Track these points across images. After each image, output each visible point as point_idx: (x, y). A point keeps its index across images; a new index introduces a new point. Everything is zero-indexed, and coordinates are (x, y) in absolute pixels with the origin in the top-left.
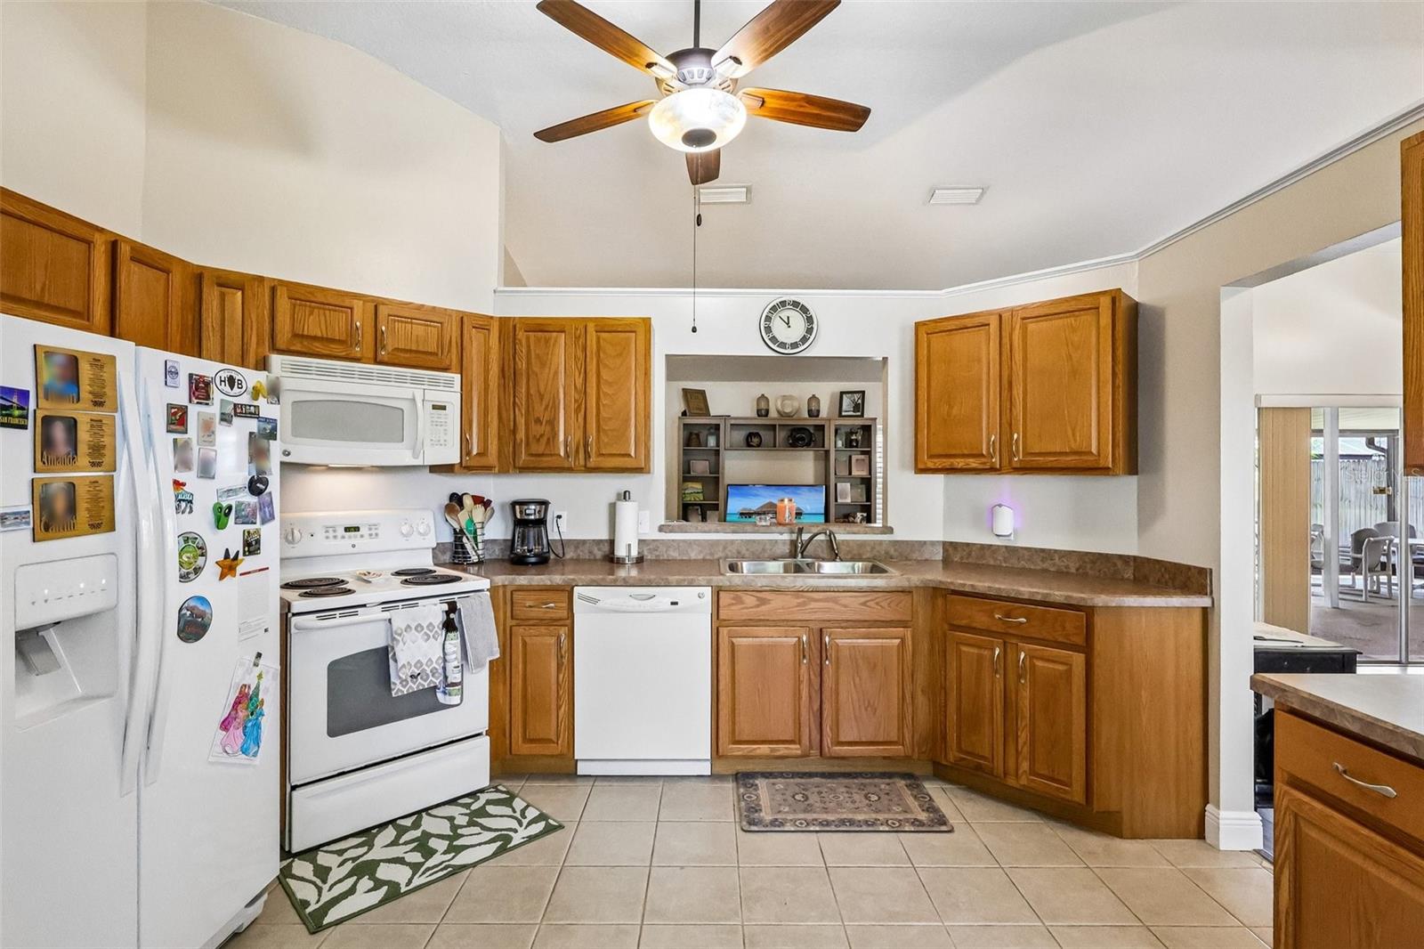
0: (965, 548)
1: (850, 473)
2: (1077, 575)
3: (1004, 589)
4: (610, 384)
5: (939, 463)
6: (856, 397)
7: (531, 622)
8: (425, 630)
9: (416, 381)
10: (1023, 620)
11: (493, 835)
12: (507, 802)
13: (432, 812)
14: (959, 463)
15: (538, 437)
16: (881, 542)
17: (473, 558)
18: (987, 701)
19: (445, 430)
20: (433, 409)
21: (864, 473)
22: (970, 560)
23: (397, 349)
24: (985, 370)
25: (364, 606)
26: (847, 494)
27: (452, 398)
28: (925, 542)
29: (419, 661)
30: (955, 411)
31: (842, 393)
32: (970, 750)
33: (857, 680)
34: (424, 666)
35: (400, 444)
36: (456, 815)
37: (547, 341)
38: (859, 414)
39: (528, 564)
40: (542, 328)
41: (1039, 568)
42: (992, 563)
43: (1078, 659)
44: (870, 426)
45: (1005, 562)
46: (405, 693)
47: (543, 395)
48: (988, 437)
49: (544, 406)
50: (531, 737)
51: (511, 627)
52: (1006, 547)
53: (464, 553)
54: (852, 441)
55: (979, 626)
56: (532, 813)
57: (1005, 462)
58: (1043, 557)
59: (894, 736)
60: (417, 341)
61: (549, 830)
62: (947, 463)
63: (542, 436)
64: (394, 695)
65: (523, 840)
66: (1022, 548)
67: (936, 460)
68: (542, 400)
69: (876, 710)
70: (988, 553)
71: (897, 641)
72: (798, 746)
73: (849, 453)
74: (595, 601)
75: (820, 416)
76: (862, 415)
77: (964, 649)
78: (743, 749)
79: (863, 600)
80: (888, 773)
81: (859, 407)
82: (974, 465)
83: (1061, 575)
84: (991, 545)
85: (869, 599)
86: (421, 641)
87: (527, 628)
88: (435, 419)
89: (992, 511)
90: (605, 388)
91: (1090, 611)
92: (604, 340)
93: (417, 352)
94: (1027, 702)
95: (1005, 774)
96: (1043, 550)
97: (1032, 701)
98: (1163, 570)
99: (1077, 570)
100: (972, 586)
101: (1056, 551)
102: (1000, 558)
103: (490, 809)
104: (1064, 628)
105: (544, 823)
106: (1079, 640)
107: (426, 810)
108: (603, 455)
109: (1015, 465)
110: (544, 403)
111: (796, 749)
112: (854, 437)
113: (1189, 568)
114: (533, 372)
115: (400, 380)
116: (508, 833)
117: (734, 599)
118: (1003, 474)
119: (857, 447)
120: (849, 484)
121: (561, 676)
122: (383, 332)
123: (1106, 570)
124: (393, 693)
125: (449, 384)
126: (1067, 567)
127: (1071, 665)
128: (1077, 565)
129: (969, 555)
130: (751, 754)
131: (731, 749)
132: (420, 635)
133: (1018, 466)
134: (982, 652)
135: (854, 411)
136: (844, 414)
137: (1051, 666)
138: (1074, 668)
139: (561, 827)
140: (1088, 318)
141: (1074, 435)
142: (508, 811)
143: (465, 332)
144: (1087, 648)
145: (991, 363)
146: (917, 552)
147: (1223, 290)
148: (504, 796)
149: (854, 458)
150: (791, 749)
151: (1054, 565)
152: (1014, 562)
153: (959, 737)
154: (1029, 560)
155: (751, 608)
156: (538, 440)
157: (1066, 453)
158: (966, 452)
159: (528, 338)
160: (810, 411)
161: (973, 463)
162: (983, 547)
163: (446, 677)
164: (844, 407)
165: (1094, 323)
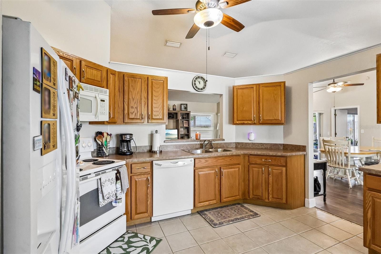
0: (241, 144)
1: (183, 126)
2: (270, 149)
3: (265, 153)
4: (156, 96)
5: (240, 122)
6: (185, 105)
7: (138, 174)
8: (111, 181)
9: (96, 90)
10: (270, 160)
11: (141, 248)
12: (136, 236)
13: (112, 246)
14: (246, 122)
15: (132, 112)
16: (222, 143)
17: (107, 154)
18: (261, 181)
19: (104, 109)
20: (101, 101)
21: (187, 126)
22: (243, 147)
23: (88, 78)
24: (252, 99)
25: (90, 174)
26: (183, 131)
27: (107, 98)
28: (231, 143)
29: (109, 192)
30: (245, 109)
31: (181, 104)
32: (256, 194)
33: (229, 180)
34: (111, 194)
35: (91, 113)
36: (121, 245)
37: (135, 81)
38: (186, 110)
39: (127, 155)
40: (133, 76)
41: (260, 148)
42: (248, 147)
43: (284, 169)
44: (189, 113)
45: (252, 147)
46: (104, 205)
47: (134, 99)
48: (253, 116)
49: (134, 103)
50: (138, 213)
51: (131, 176)
52: (252, 143)
53: (103, 153)
54: (184, 117)
55: (258, 163)
56: (148, 238)
57: (258, 122)
58: (261, 145)
59: (237, 194)
60: (94, 76)
61: (158, 242)
62: (242, 122)
63: (134, 112)
64: (100, 207)
65: (153, 248)
66: (256, 143)
67: (239, 121)
68: (133, 100)
69: (233, 187)
70: (247, 144)
71: (238, 169)
72: (215, 201)
73: (183, 120)
74: (160, 165)
75: (176, 110)
76: (187, 110)
77: (254, 169)
78: (202, 204)
79: (230, 158)
80: (235, 204)
81: (186, 108)
82: (250, 123)
83: (266, 149)
84: (248, 143)
85: (232, 158)
86: (109, 185)
87: (137, 176)
88: (101, 105)
89: (249, 134)
90: (154, 98)
91: (286, 157)
92: (154, 82)
93: (94, 80)
94: (271, 181)
95: (265, 199)
96: (261, 143)
97: (273, 179)
98: (292, 146)
99: (270, 148)
100: (257, 153)
101: (264, 143)
102: (251, 146)
103: (131, 240)
104: (281, 162)
105: (154, 240)
106: (284, 164)
107: (109, 246)
108: (154, 119)
109: (260, 123)
110: (135, 101)
111: (215, 202)
112: (184, 116)
113: (300, 146)
114: (131, 91)
115: (91, 89)
116: (146, 246)
117: (199, 161)
118: (257, 125)
119: (185, 119)
120: (183, 129)
121: (148, 191)
122: (83, 71)
123: (276, 147)
124: (100, 206)
125: (106, 92)
126: (267, 147)
127: (282, 170)
128: (270, 147)
129: (242, 145)
130: (204, 205)
131: (199, 205)
132: (109, 183)
133: (261, 123)
134: (259, 169)
135: (185, 109)
136: (182, 110)
137: (278, 171)
138: (283, 171)
139: (161, 240)
140: (279, 88)
141: (275, 115)
142: (139, 239)
143: (108, 75)
144: (286, 166)
145: (254, 97)
146: (230, 145)
147: (309, 84)
148: (133, 234)
149: (184, 122)
150: (214, 202)
151: (264, 147)
152: (254, 147)
153: (253, 192)
154: (258, 146)
155: (204, 163)
156: (132, 114)
157: (273, 120)
158: (247, 119)
159: (129, 80)
160: (173, 109)
161: (249, 122)
162: (246, 143)
163: (117, 197)
164: (182, 108)
165: (280, 89)
